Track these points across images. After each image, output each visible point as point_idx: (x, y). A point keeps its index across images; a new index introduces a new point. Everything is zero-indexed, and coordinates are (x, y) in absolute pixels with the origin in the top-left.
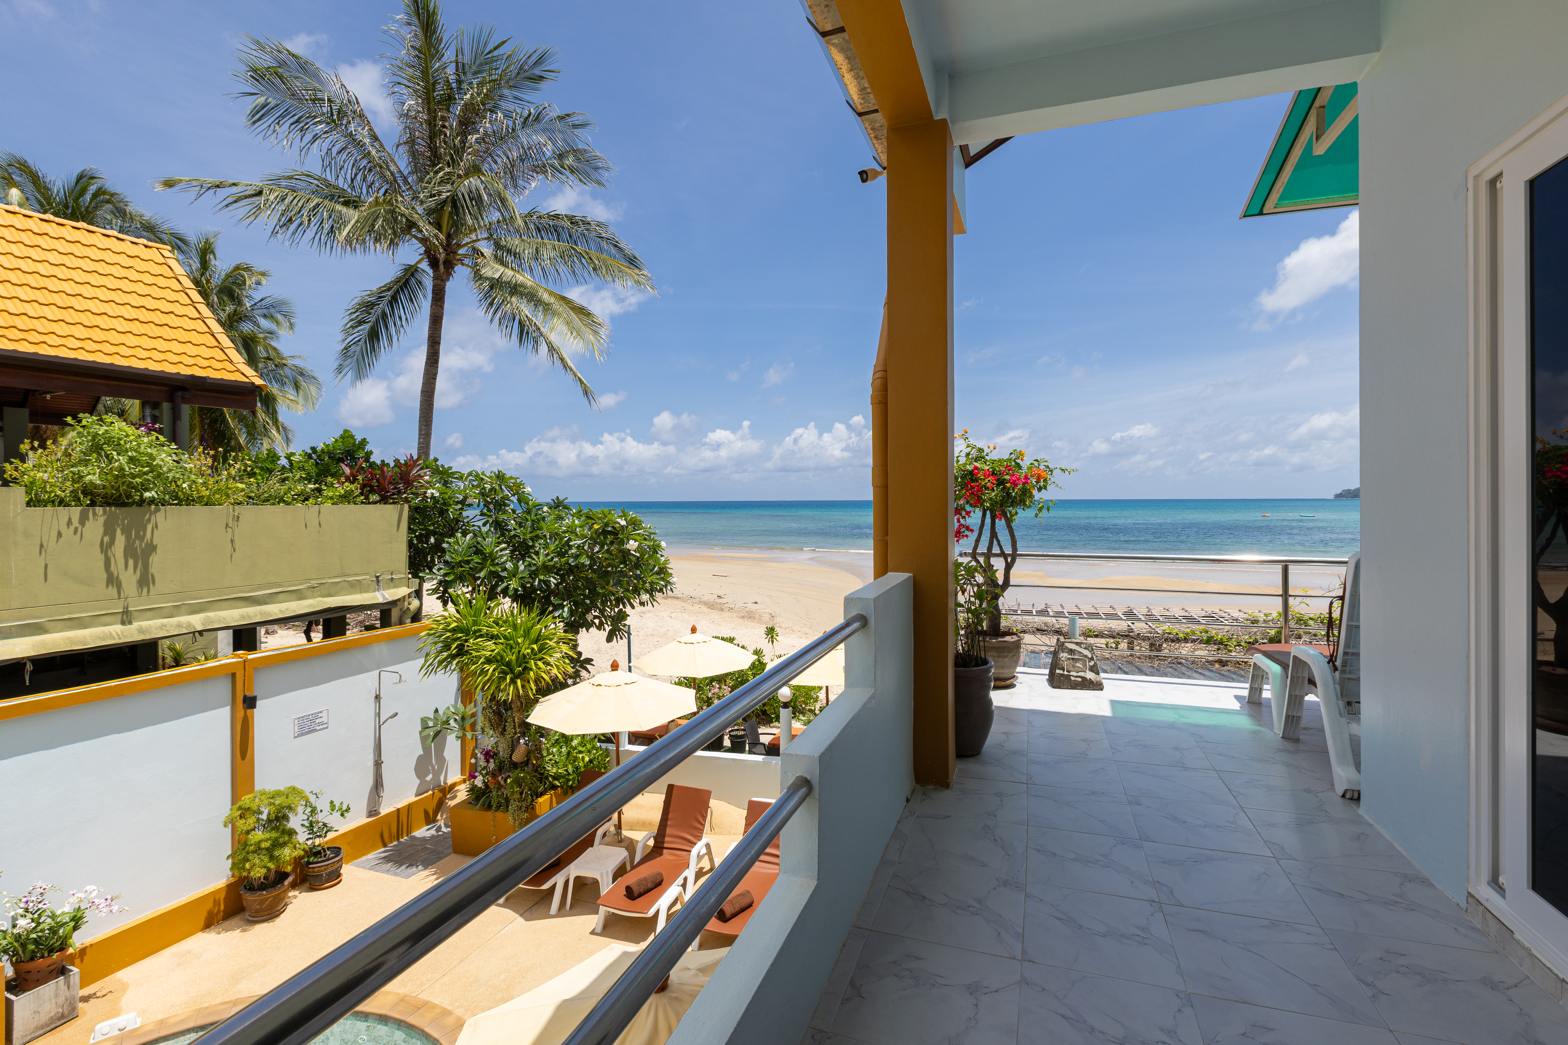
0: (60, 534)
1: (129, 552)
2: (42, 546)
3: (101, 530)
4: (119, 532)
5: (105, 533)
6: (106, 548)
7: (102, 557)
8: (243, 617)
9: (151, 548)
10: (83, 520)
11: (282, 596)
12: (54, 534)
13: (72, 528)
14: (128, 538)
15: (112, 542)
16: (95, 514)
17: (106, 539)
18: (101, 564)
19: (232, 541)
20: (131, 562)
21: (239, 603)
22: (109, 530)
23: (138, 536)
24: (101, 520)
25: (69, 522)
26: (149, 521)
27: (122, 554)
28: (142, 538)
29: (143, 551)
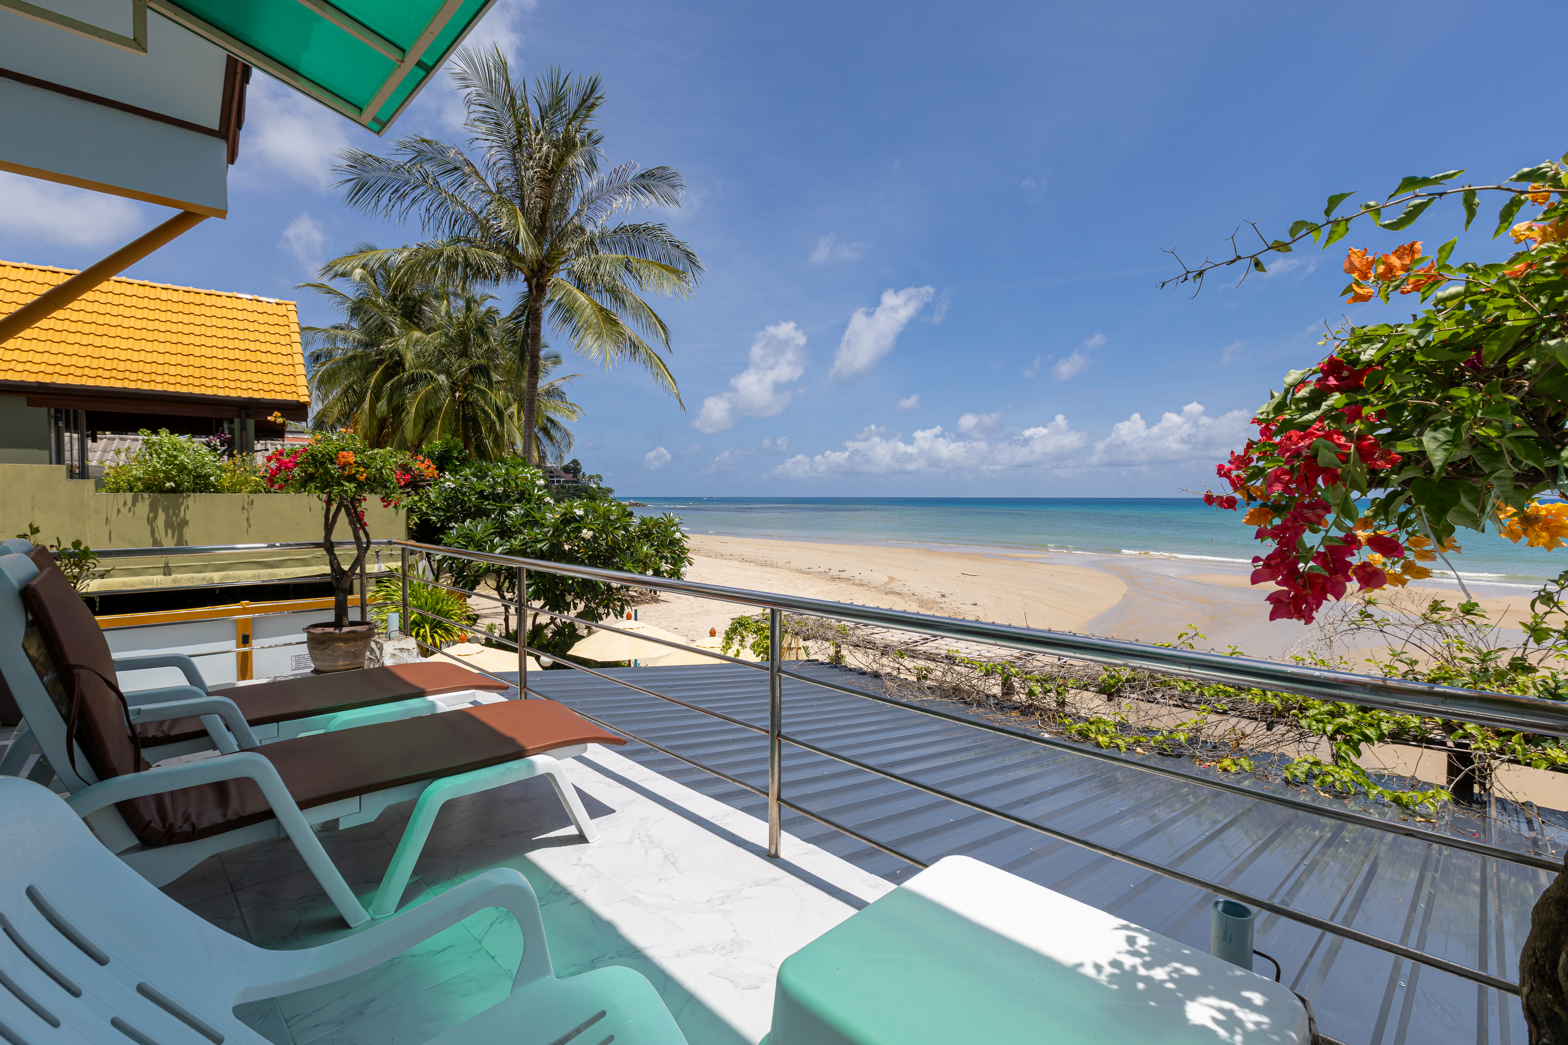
0: (119, 511)
1: (168, 524)
2: (107, 519)
3: (147, 509)
4: (160, 510)
5: (151, 511)
6: (151, 521)
7: (149, 527)
8: (254, 576)
9: (185, 522)
10: (135, 502)
11: (289, 563)
12: (115, 511)
13: (127, 508)
14: (167, 515)
15: (156, 517)
16: (142, 498)
17: (151, 515)
18: (149, 532)
19: (248, 520)
20: (170, 532)
21: (254, 566)
22: (153, 508)
23: (174, 513)
24: (147, 502)
25: (125, 504)
26: (182, 503)
27: (163, 526)
28: (177, 516)
29: (179, 524)
